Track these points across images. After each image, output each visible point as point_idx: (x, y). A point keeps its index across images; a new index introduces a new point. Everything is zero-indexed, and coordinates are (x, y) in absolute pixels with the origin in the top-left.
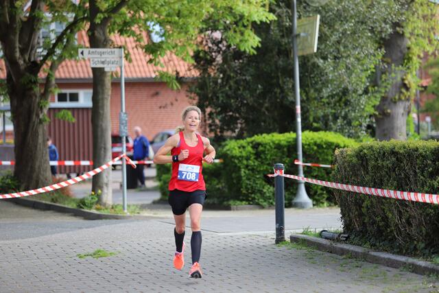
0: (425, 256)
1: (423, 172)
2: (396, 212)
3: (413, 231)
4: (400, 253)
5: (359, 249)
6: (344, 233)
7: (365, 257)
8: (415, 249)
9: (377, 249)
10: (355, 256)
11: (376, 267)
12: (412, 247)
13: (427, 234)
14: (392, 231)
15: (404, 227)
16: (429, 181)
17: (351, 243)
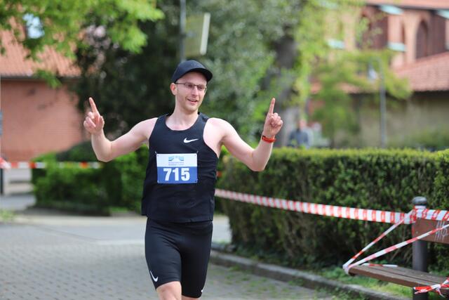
0: (316, 270)
1: (314, 182)
2: (286, 223)
3: (303, 243)
4: (289, 266)
5: (247, 262)
6: (232, 243)
7: (253, 270)
8: (305, 262)
9: (266, 262)
10: (242, 268)
11: (265, 281)
12: (302, 260)
13: (318, 248)
14: (281, 244)
15: (294, 239)
16: (321, 192)
17: (239, 255)
